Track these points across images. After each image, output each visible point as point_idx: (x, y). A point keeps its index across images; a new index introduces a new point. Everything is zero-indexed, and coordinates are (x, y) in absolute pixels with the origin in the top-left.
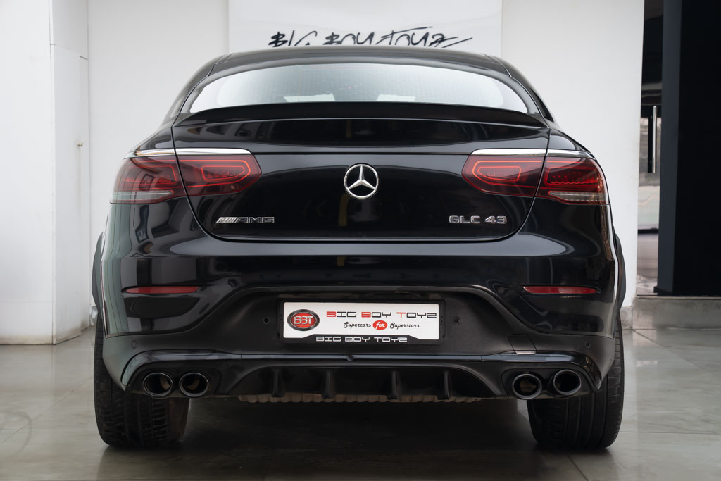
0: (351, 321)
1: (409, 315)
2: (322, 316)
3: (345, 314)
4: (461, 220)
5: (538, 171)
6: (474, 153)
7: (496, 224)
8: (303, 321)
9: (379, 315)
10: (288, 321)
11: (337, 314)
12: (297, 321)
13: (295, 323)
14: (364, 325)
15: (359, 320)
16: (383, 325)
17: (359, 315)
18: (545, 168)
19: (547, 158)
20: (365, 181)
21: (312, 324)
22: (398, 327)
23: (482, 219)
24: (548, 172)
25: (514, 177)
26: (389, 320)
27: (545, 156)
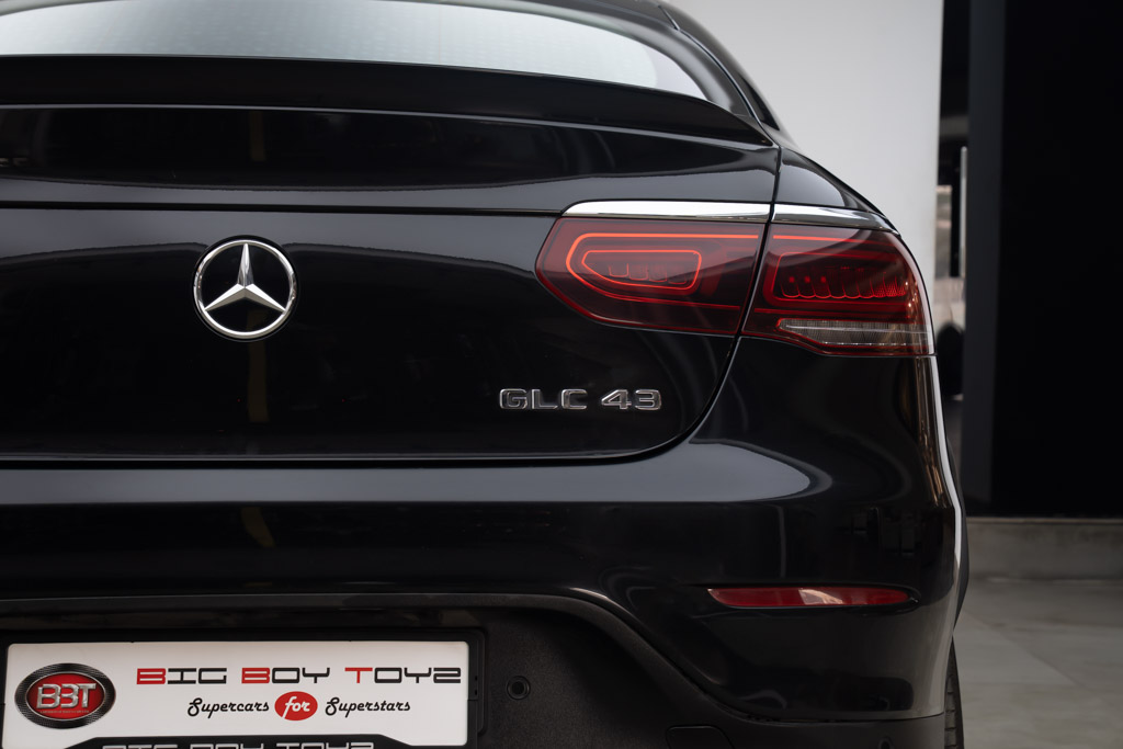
0: (211, 695)
1: (381, 675)
2: (123, 682)
3: (193, 676)
4: (532, 399)
5: (749, 264)
6: (572, 211)
7: (631, 411)
8: (63, 700)
9: (293, 675)
10: (19, 700)
11: (170, 676)
12: (45, 700)
13: (40, 705)
14: (249, 708)
15: (236, 691)
16: (305, 705)
17: (234, 676)
18: (769, 254)
19: (773, 226)
20: (254, 289)
21: (91, 706)
22: (348, 709)
23: (593, 398)
24: (777, 264)
25: (684, 279)
26: (321, 692)
27: (768, 222)
